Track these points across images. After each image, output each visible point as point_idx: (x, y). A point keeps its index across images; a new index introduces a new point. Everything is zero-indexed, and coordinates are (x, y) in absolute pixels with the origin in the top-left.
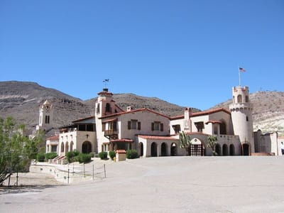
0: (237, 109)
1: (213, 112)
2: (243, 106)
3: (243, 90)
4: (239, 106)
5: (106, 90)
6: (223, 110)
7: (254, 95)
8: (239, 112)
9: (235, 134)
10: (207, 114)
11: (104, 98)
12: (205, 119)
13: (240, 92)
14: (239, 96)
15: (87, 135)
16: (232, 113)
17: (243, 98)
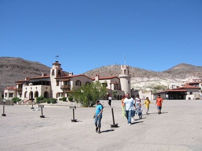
0: (124, 77)
1: (113, 78)
2: (127, 76)
3: (127, 67)
4: (125, 76)
5: (57, 62)
6: (116, 77)
7: (112, 66)
8: (125, 79)
9: (122, 90)
10: (109, 79)
11: (57, 67)
12: (109, 81)
13: (125, 68)
14: (125, 70)
15: (47, 88)
16: (121, 79)
17: (127, 72)
